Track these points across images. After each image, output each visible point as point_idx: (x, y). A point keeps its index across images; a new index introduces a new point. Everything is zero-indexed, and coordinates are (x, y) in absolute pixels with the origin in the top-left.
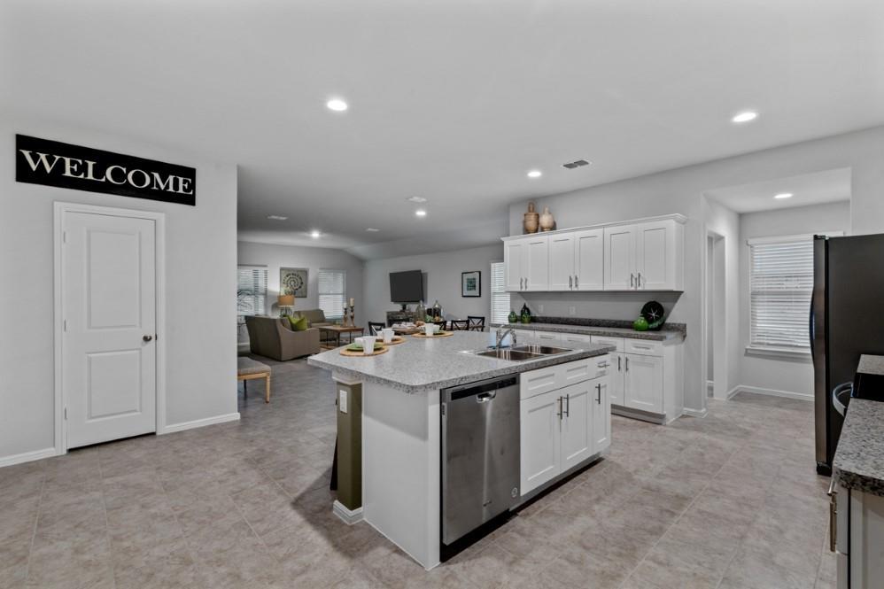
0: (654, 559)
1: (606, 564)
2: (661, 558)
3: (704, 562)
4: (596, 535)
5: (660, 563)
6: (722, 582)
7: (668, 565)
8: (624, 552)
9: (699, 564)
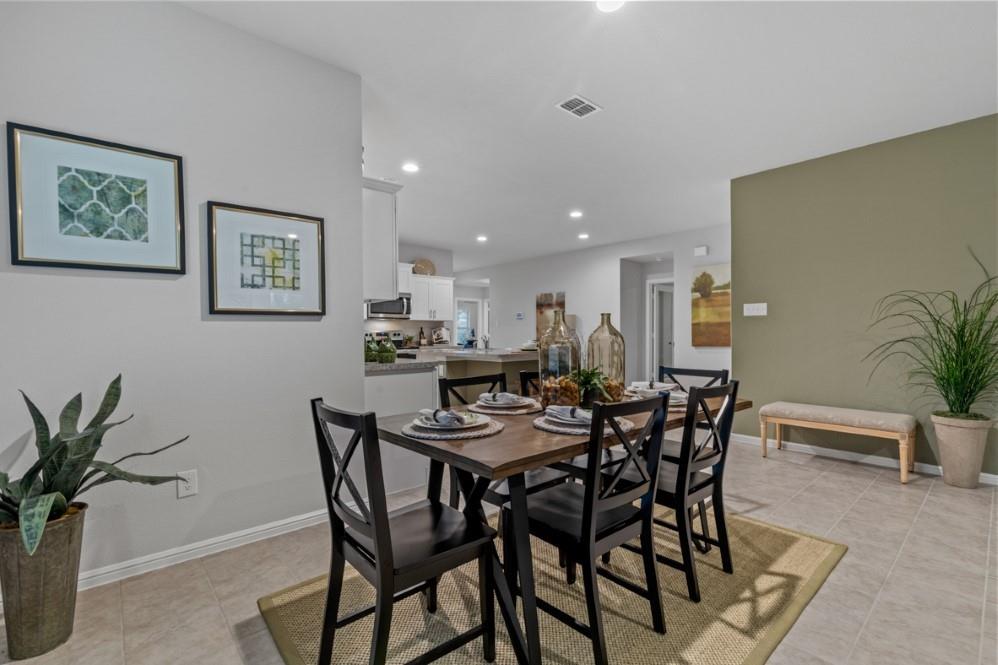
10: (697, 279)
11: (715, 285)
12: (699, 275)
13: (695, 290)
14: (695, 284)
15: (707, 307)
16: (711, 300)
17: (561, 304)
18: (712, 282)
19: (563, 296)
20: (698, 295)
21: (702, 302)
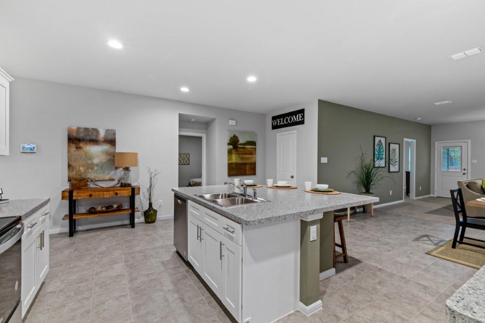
0: (125, 296)
1: (139, 281)
2: (122, 299)
3: (103, 312)
4: (156, 286)
5: (121, 296)
6: (90, 310)
7: (117, 298)
8: (138, 289)
9: (105, 310)
10: (231, 138)
11: (240, 143)
12: (232, 136)
13: (229, 144)
14: (230, 141)
15: (236, 154)
16: (238, 151)
17: (112, 142)
18: (238, 141)
19: (114, 134)
20: (231, 147)
21: (234, 151)
